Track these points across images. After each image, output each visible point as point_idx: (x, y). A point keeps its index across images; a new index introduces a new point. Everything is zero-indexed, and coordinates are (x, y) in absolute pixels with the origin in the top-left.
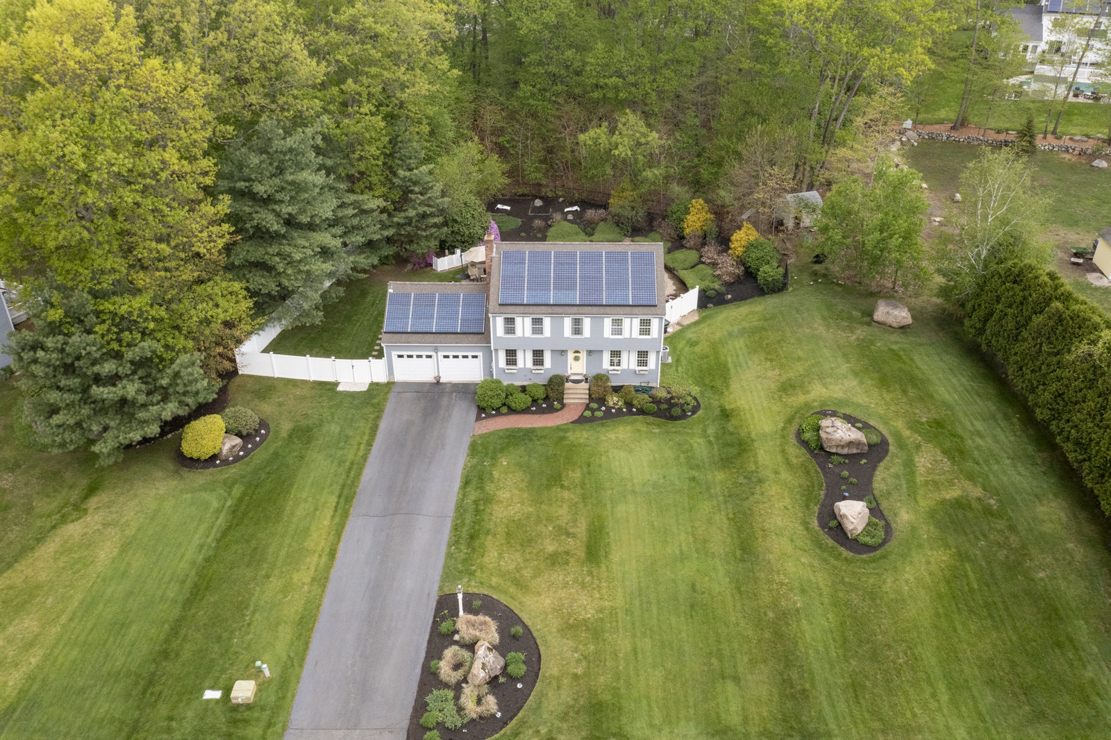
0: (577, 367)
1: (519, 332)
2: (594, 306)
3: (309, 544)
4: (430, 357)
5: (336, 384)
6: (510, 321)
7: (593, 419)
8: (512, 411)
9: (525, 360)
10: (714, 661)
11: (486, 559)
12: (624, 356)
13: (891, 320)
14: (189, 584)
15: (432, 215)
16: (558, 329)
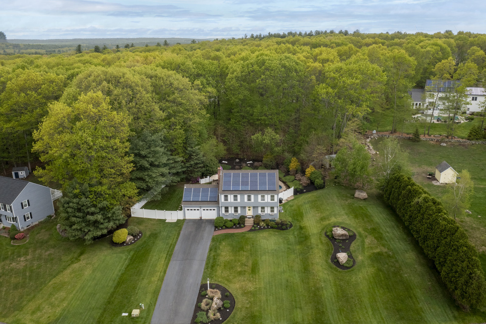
0: (249, 213)
1: (229, 200)
2: (255, 191)
3: (157, 269)
4: (198, 210)
5: (166, 220)
6: (226, 197)
7: (255, 230)
8: (227, 228)
9: (231, 210)
10: (294, 303)
11: (217, 273)
12: (266, 209)
13: (360, 197)
14: (116, 282)
15: (199, 163)
16: (242, 199)
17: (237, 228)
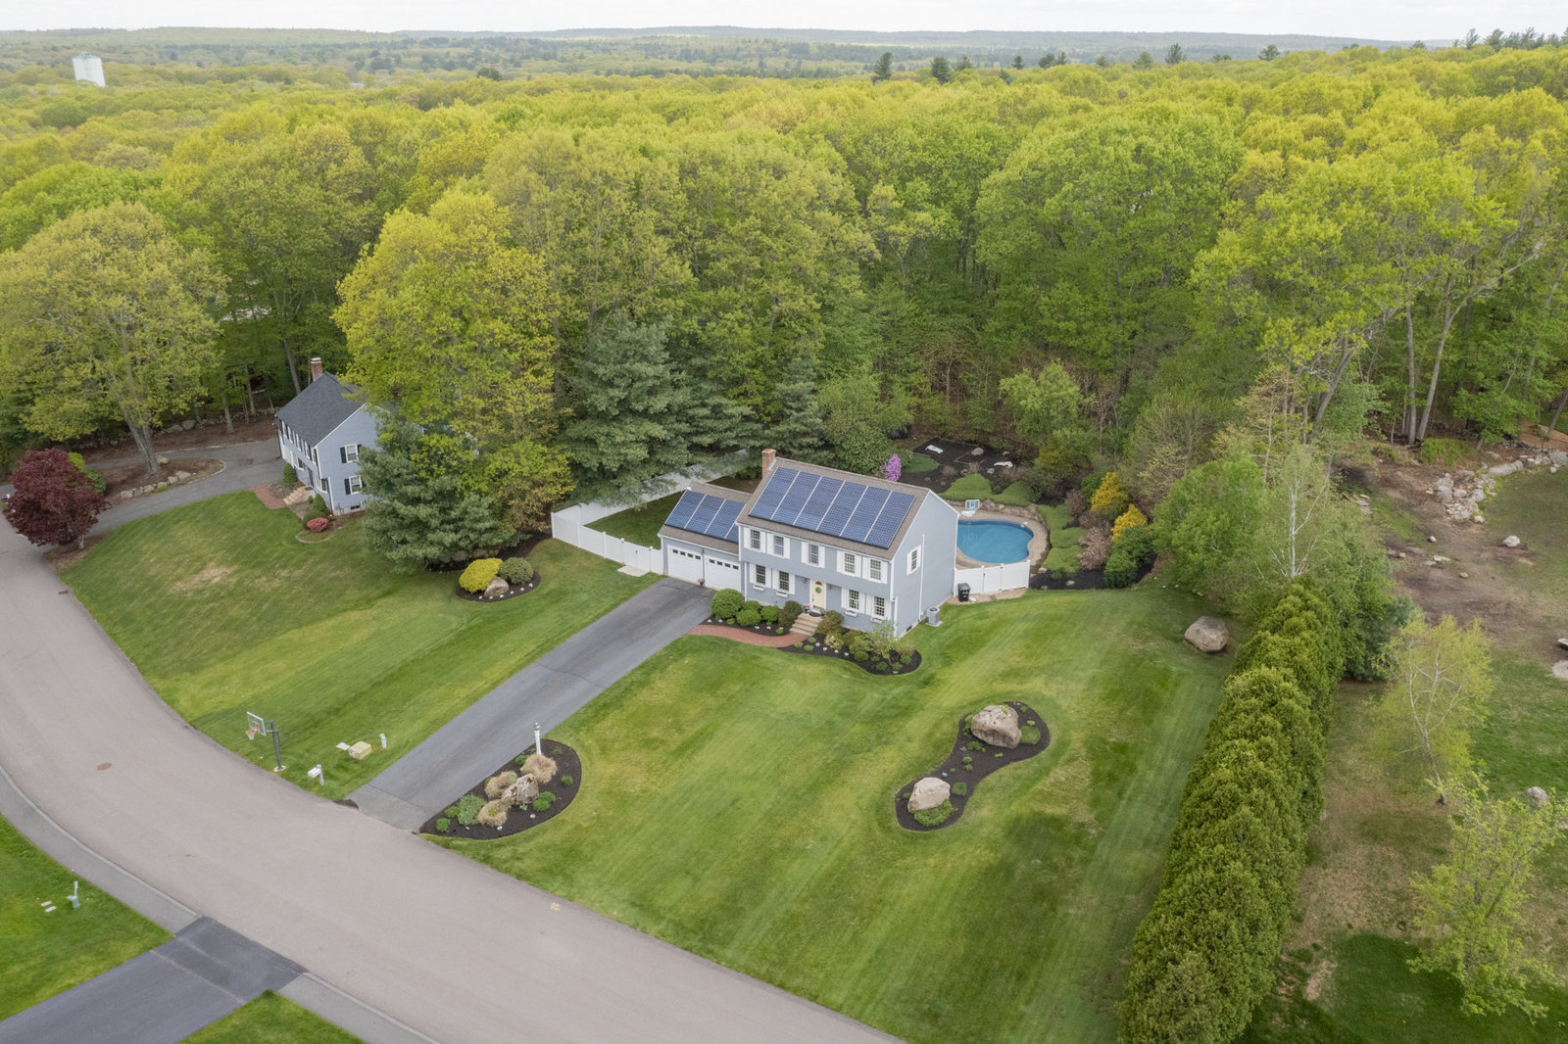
0: (818, 600)
1: (764, 548)
2: (830, 535)
4: (698, 558)
5: (621, 566)
6: (756, 534)
7: (799, 651)
8: (738, 625)
11: (599, 725)
12: (861, 597)
16: (795, 552)
17: (763, 632)
